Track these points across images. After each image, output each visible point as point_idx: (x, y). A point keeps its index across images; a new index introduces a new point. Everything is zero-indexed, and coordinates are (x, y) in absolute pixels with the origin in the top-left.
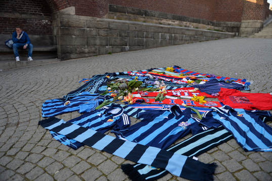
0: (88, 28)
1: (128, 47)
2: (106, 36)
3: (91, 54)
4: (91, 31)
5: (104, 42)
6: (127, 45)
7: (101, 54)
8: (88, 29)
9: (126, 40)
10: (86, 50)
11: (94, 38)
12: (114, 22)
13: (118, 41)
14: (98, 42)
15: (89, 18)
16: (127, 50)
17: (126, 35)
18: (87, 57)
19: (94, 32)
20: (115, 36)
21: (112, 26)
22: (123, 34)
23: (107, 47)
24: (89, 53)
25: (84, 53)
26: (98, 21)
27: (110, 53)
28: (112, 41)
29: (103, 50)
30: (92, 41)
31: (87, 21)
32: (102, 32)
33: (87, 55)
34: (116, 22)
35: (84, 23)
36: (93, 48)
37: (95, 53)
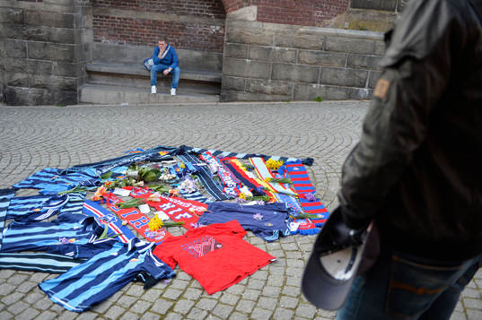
0: (277, 46)
1: (366, 90)
2: (315, 64)
3: (278, 97)
4: (282, 52)
5: (309, 76)
6: (364, 87)
7: (299, 100)
8: (278, 48)
9: (362, 75)
10: (269, 88)
11: (288, 65)
12: (338, 35)
13: (343, 76)
14: (295, 74)
15: (282, 27)
16: (362, 96)
17: (365, 64)
18: (269, 101)
19: (289, 55)
20: (336, 65)
21: (330, 44)
22: (357, 63)
23: (314, 86)
24: (273, 93)
25: (262, 92)
26: (300, 34)
27: (319, 99)
28: (328, 76)
29: (304, 90)
30: (282, 72)
31: (277, 32)
32: (307, 56)
33: (268, 97)
34: (343, 36)
35: (271, 36)
36: (283, 86)
37: (285, 95)
